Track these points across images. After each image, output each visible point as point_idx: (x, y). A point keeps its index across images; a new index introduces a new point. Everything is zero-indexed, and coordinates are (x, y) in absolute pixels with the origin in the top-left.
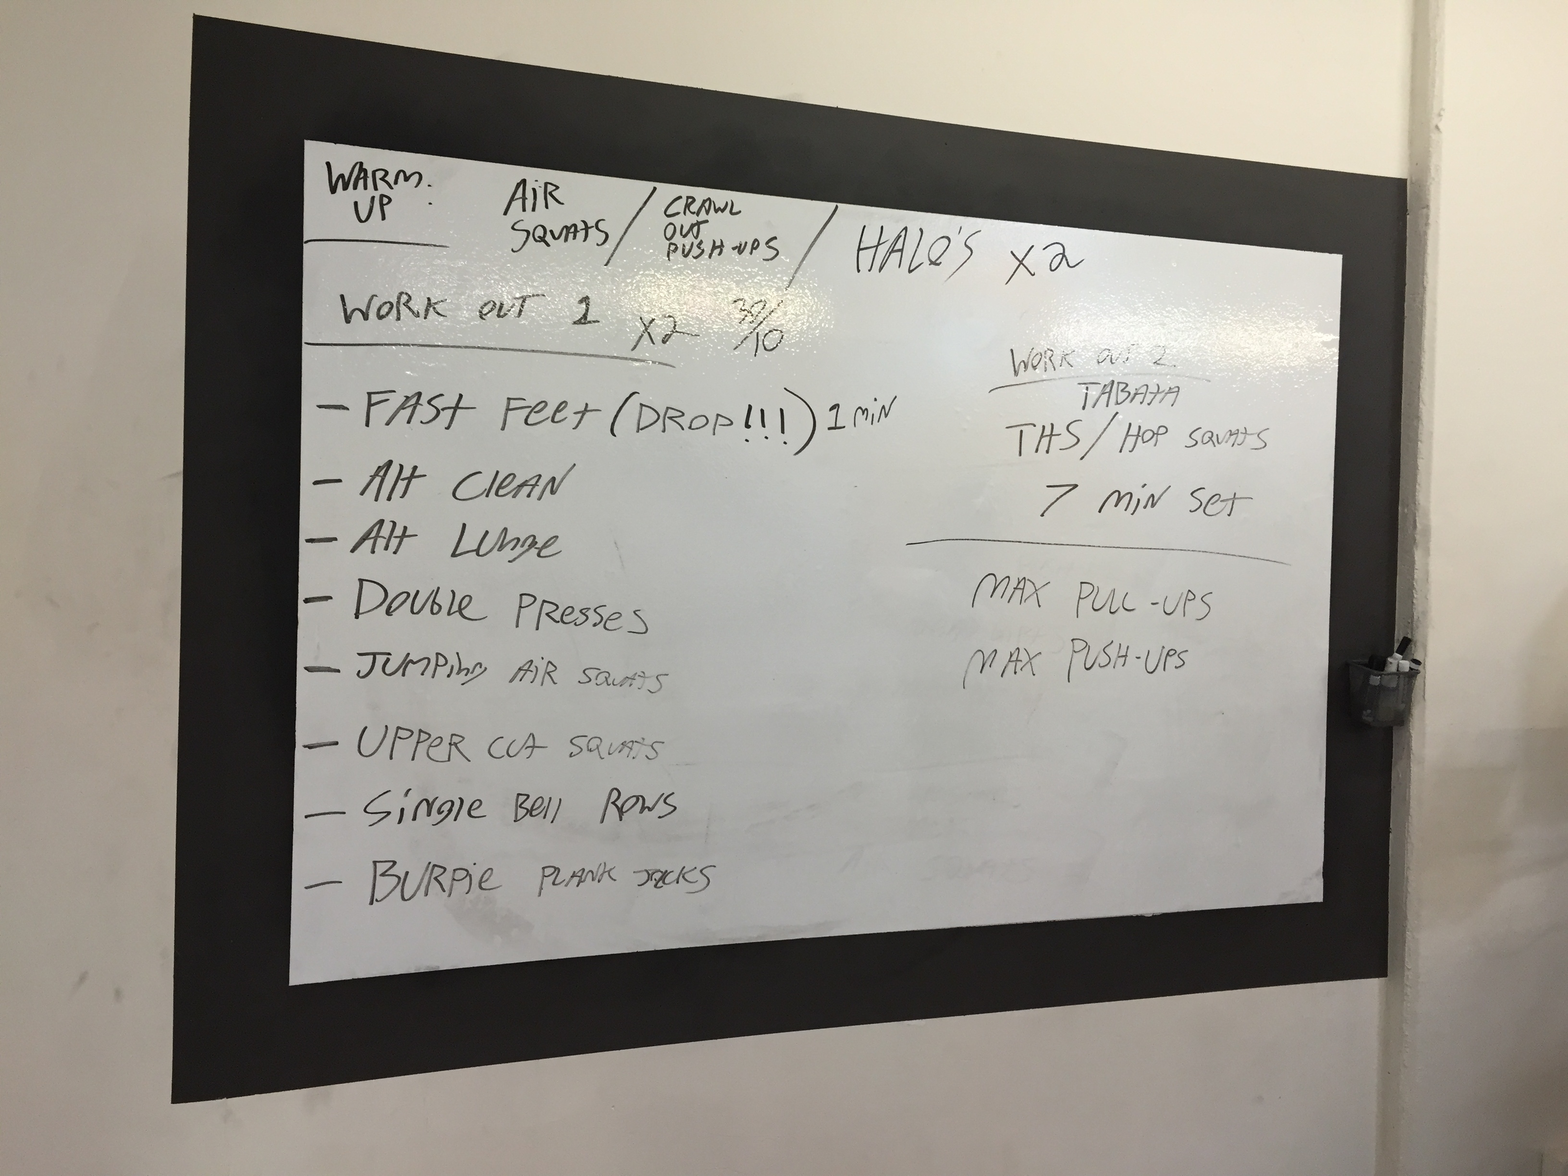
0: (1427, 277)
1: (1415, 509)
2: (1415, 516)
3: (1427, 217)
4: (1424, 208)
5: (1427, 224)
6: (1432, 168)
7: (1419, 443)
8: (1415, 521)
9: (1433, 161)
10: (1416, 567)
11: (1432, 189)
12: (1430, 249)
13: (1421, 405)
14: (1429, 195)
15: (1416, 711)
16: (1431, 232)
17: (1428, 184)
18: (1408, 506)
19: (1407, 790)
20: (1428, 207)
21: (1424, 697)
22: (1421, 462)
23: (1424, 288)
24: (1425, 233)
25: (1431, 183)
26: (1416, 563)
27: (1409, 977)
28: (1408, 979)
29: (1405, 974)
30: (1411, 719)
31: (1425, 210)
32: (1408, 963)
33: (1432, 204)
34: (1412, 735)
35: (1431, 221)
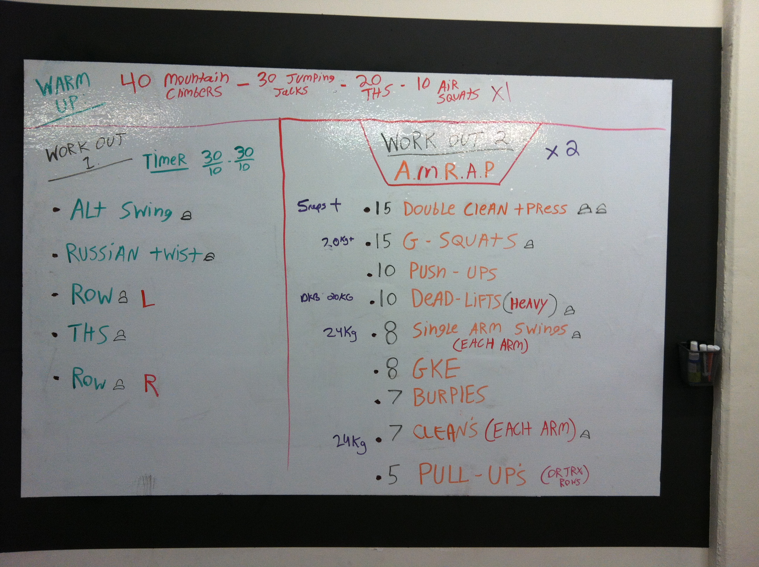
0: (731, 91)
1: (725, 244)
3: (731, 52)
5: (731, 56)
6: (735, 19)
7: (727, 200)
8: (725, 252)
9: (735, 14)
10: (725, 282)
11: (735, 32)
12: (733, 73)
13: (728, 176)
15: (724, 377)
16: (733, 61)
17: (732, 29)
18: (721, 242)
19: (720, 428)
20: (731, 44)
21: (730, 369)
22: (728, 213)
23: (730, 98)
24: (730, 62)
25: (734, 29)
26: (725, 279)
27: (720, 549)
28: (719, 551)
29: (717, 548)
30: (722, 382)
31: (730, 47)
32: (719, 541)
33: (734, 42)
34: (722, 392)
35: (734, 53)
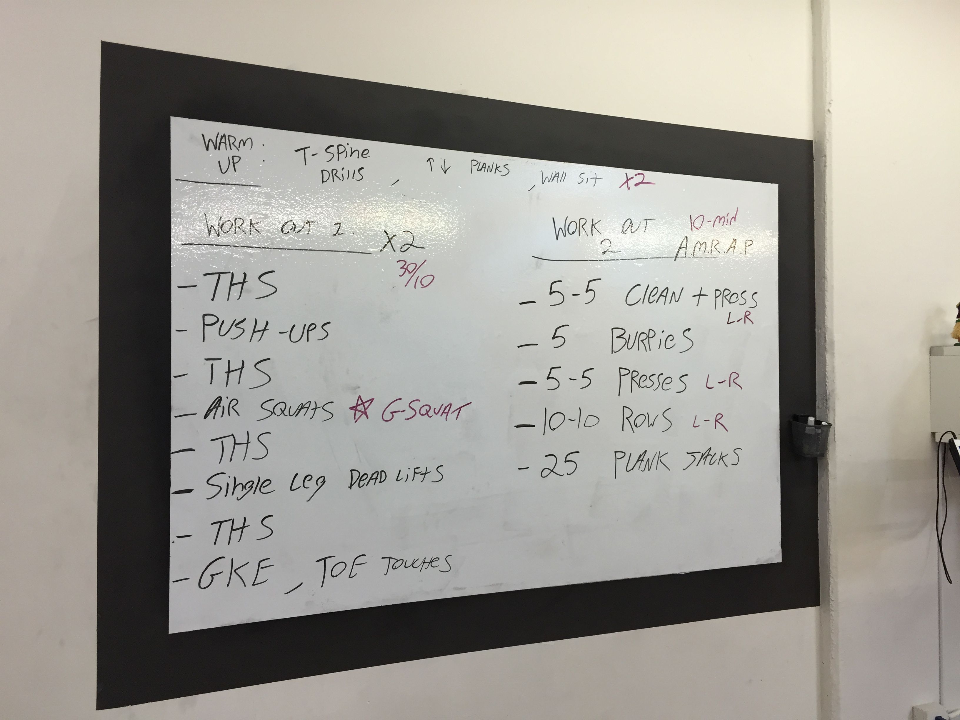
0: (827, 197)
1: (825, 330)
2: (825, 334)
3: (825, 162)
4: (823, 157)
5: (825, 166)
6: (827, 133)
7: (826, 292)
8: (825, 338)
9: (827, 130)
10: (827, 364)
11: (828, 145)
12: (827, 181)
13: (826, 270)
14: (826, 149)
15: (830, 448)
16: (828, 170)
17: (825, 143)
18: (821, 329)
19: (827, 494)
20: (825, 156)
21: (835, 441)
22: (827, 303)
23: (825, 203)
24: (824, 171)
25: (827, 143)
26: (827, 362)
27: (833, 605)
28: (832, 606)
29: (831, 603)
30: (828, 453)
31: (824, 158)
32: (832, 597)
33: (828, 155)
34: (829, 462)
35: (827, 164)
